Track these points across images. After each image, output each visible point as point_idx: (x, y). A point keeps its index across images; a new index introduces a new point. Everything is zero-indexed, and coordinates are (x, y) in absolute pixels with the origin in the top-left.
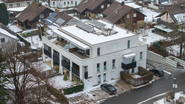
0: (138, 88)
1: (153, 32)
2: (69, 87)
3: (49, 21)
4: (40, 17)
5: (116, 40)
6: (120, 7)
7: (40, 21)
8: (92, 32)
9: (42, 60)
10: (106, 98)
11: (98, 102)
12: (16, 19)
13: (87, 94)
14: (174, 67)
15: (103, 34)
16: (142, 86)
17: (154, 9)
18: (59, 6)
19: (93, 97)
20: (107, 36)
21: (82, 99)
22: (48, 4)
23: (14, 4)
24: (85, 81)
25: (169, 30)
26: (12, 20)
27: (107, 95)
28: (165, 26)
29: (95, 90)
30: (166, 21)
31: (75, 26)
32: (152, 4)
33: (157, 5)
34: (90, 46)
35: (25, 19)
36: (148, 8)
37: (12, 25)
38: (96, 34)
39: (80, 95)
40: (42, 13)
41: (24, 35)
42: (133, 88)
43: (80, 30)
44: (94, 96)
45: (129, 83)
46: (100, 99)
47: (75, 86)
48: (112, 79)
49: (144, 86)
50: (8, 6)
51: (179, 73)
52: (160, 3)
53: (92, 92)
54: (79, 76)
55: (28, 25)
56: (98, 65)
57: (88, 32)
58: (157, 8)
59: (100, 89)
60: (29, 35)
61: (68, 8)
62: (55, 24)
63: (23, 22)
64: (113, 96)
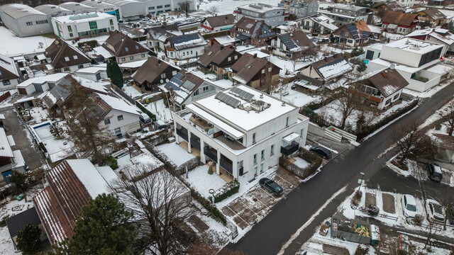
0: (307, 181)
1: (293, 88)
2: (222, 193)
3: (175, 83)
4: (162, 77)
5: (274, 119)
6: (252, 60)
7: (162, 81)
8: (238, 107)
9: (174, 140)
10: (272, 204)
11: (264, 212)
12: (131, 78)
13: (244, 197)
14: (337, 142)
15: (253, 109)
16: (310, 177)
17: (281, 57)
18: (178, 57)
19: (254, 203)
20: (259, 112)
21: (241, 210)
22: (164, 54)
23: (127, 58)
24: (241, 179)
25: (314, 88)
26: (127, 79)
27: (271, 197)
28: (307, 82)
29: (253, 189)
30: (309, 76)
31: (214, 96)
32: (278, 50)
33: (284, 52)
34: (243, 133)
35: (144, 80)
36: (274, 55)
37: (128, 85)
38: (244, 109)
39: (236, 201)
40: (163, 72)
41: (145, 102)
42: (301, 181)
43: (222, 103)
44: (255, 200)
45: (293, 173)
46: (265, 207)
47: (229, 189)
48: (270, 168)
49: (314, 177)
50: (120, 61)
51: (348, 152)
52: (287, 49)
53: (250, 192)
54: (232, 172)
55: (148, 86)
56: (255, 156)
57: (234, 108)
58: (284, 55)
59: (259, 186)
60: (151, 100)
61: (188, 59)
62: (184, 89)
63: (141, 83)
64: (280, 198)
